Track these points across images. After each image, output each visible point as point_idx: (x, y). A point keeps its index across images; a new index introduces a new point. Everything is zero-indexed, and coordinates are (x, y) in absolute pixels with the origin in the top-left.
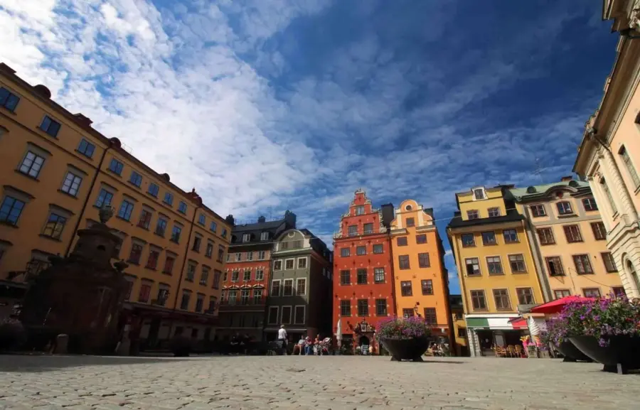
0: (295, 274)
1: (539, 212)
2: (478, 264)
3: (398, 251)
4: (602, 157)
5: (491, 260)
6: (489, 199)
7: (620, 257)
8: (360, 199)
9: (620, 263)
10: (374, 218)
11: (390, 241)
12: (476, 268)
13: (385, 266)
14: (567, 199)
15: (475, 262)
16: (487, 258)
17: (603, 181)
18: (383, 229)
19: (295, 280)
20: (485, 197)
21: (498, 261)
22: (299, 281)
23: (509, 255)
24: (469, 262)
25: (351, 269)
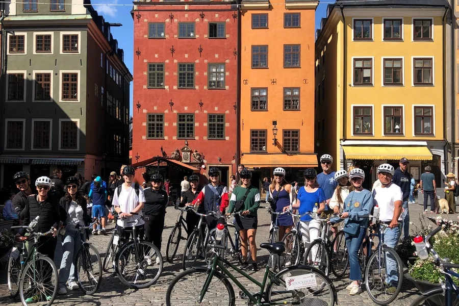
2: (370, 68)
3: (251, 37)
5: (389, 64)
11: (237, 17)
12: (366, 73)
13: (228, 62)
15: (366, 64)
16: (385, 60)
19: (56, 74)
21: (399, 66)
22: (65, 76)
23: (415, 59)
24: (359, 64)
25: (167, 61)
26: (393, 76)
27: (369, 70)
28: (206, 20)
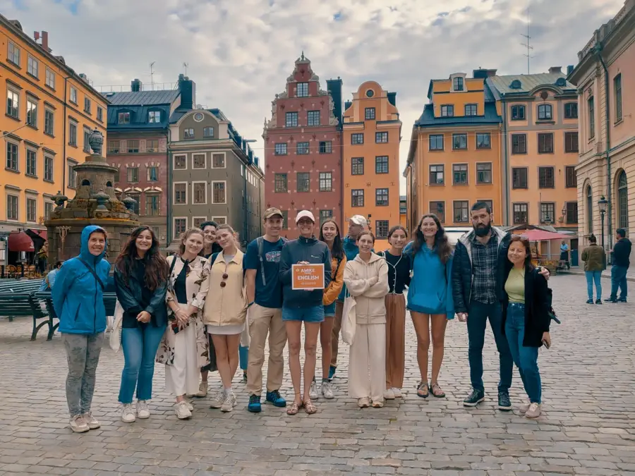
0: (209, 175)
1: (519, 114)
2: (443, 172)
3: (350, 151)
4: (598, 75)
5: (457, 169)
6: (469, 91)
7: (582, 181)
8: (303, 72)
9: (582, 186)
10: (322, 103)
11: (340, 137)
12: (440, 176)
13: (334, 170)
14: (550, 102)
15: (440, 169)
16: (454, 165)
17: (591, 100)
18: (333, 121)
19: (209, 184)
20: (465, 89)
21: (465, 169)
22: (216, 185)
23: (477, 164)
24: (433, 169)
25: (289, 172)
26: (460, 177)
27: (442, 174)
28: (317, 140)
